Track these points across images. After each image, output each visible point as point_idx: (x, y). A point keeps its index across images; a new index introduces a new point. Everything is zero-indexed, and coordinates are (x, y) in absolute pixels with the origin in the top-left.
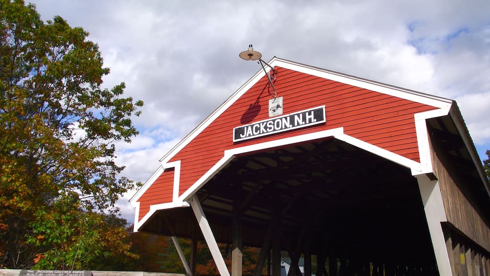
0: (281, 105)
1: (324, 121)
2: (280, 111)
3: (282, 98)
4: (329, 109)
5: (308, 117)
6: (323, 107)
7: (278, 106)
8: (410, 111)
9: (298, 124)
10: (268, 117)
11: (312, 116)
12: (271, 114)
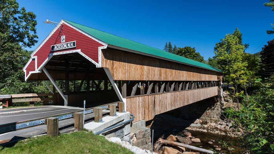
0: (65, 39)
1: (75, 47)
2: (64, 41)
3: (65, 36)
4: (77, 42)
5: (71, 44)
6: (75, 41)
7: (64, 39)
8: (97, 46)
9: (69, 47)
10: (61, 43)
11: (72, 44)
12: (62, 42)
